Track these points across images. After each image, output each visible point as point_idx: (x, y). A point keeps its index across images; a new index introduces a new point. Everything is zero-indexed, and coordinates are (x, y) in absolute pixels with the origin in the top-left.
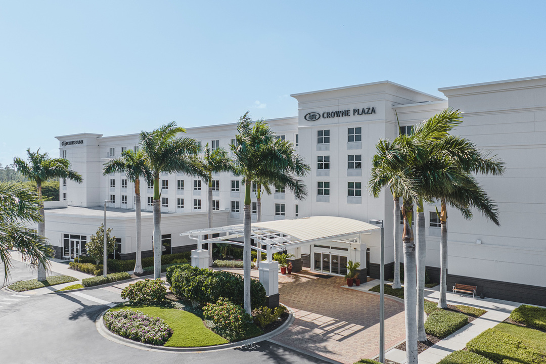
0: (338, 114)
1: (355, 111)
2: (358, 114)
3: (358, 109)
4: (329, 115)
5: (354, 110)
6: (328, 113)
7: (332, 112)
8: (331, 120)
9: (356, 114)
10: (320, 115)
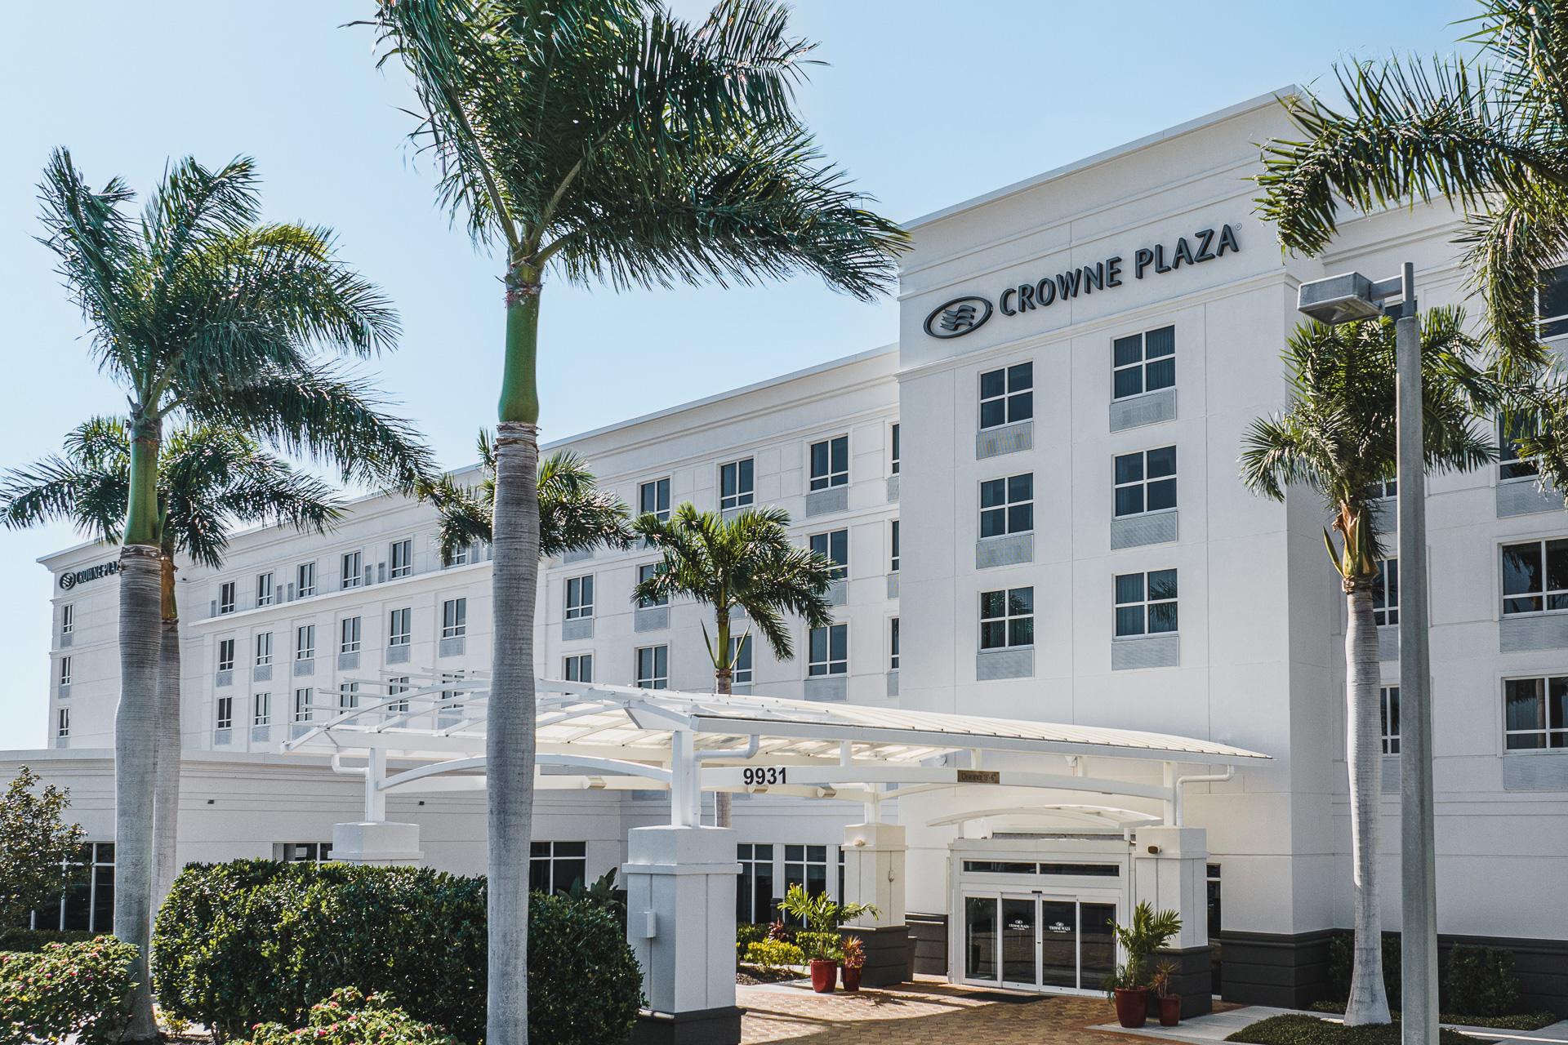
0: (1070, 285)
1: (1144, 258)
2: (1162, 269)
3: (1160, 248)
4: (1031, 297)
5: (1141, 254)
6: (1024, 289)
7: (1043, 283)
8: (1040, 316)
9: (1151, 269)
10: (989, 305)
